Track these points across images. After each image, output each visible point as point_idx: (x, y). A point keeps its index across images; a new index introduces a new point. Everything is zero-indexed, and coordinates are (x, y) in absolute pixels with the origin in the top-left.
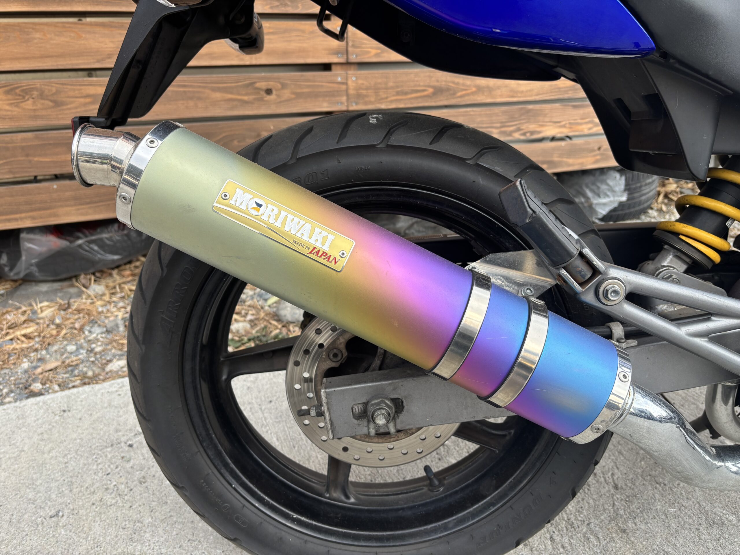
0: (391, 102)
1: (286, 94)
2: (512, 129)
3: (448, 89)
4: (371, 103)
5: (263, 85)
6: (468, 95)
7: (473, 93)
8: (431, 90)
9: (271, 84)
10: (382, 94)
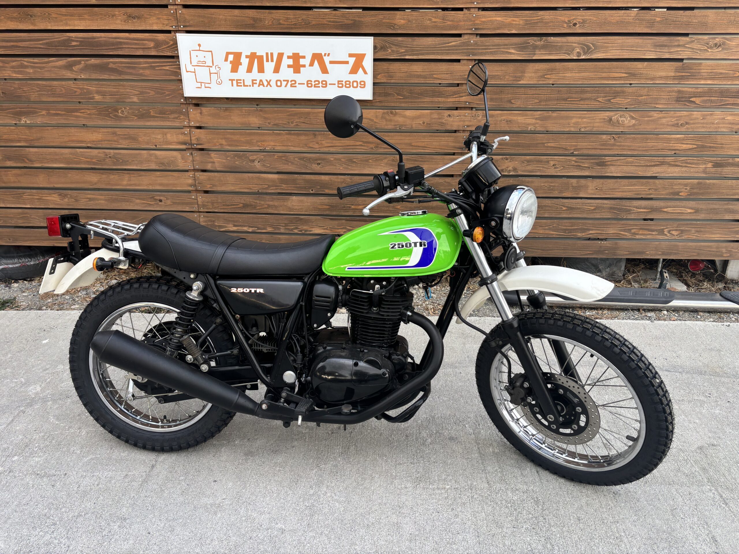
0: (221, 209)
1: (169, 202)
2: (292, 227)
3: (251, 205)
4: (210, 208)
5: (158, 198)
6: (263, 208)
7: (266, 208)
8: (242, 205)
9: (162, 198)
10: (215, 205)
